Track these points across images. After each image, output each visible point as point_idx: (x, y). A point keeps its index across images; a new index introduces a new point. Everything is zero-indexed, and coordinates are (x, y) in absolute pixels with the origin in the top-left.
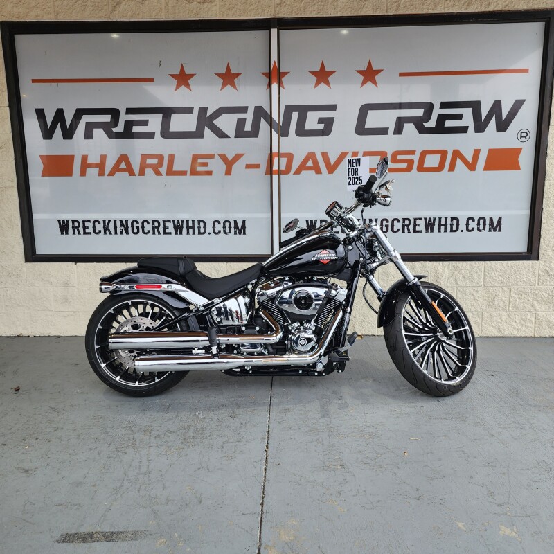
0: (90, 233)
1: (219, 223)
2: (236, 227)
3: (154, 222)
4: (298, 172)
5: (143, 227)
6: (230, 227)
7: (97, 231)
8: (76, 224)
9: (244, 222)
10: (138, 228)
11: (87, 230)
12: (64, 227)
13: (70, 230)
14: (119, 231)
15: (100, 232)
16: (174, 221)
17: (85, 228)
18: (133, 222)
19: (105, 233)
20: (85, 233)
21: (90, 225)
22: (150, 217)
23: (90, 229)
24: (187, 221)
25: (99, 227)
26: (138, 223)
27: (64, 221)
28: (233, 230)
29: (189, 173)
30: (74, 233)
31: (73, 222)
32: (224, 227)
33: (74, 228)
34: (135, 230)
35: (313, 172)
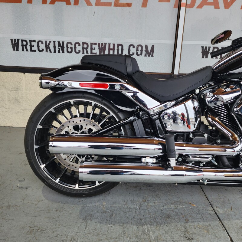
0: (35, 51)
1: (134, 47)
2: (147, 50)
3: (84, 44)
4: (200, 6)
5: (75, 48)
6: (142, 51)
7: (41, 49)
8: (24, 43)
9: (153, 46)
10: (71, 48)
11: (33, 48)
12: (15, 45)
13: (20, 47)
14: (57, 50)
15: (43, 50)
16: (99, 44)
17: (31, 46)
18: (68, 43)
19: (47, 51)
20: (31, 50)
21: (35, 44)
22: (81, 40)
23: (35, 48)
24: (109, 44)
25: (42, 46)
26: (72, 44)
27: (15, 40)
28: (144, 52)
29: (113, 4)
30: (23, 50)
31: (23, 41)
32: (137, 50)
33: (23, 46)
34: (70, 50)
35: (213, 7)
